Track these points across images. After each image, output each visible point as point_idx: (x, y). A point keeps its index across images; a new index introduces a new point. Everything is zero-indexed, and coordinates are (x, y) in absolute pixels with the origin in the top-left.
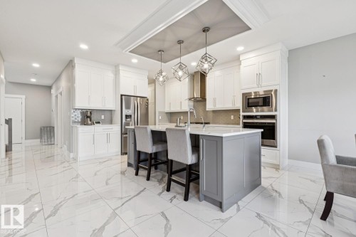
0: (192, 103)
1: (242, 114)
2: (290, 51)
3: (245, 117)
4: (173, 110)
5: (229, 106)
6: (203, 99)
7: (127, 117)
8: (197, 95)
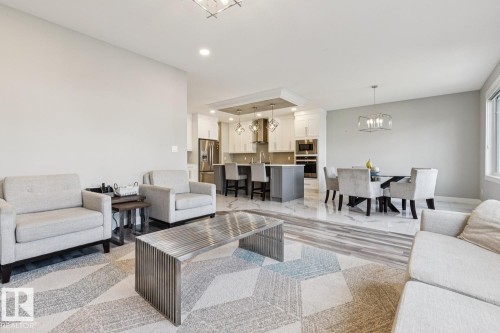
0: (255, 146)
1: (295, 155)
2: (328, 112)
3: (298, 158)
4: (237, 151)
5: (286, 149)
6: (266, 142)
7: (204, 157)
8: (261, 139)
